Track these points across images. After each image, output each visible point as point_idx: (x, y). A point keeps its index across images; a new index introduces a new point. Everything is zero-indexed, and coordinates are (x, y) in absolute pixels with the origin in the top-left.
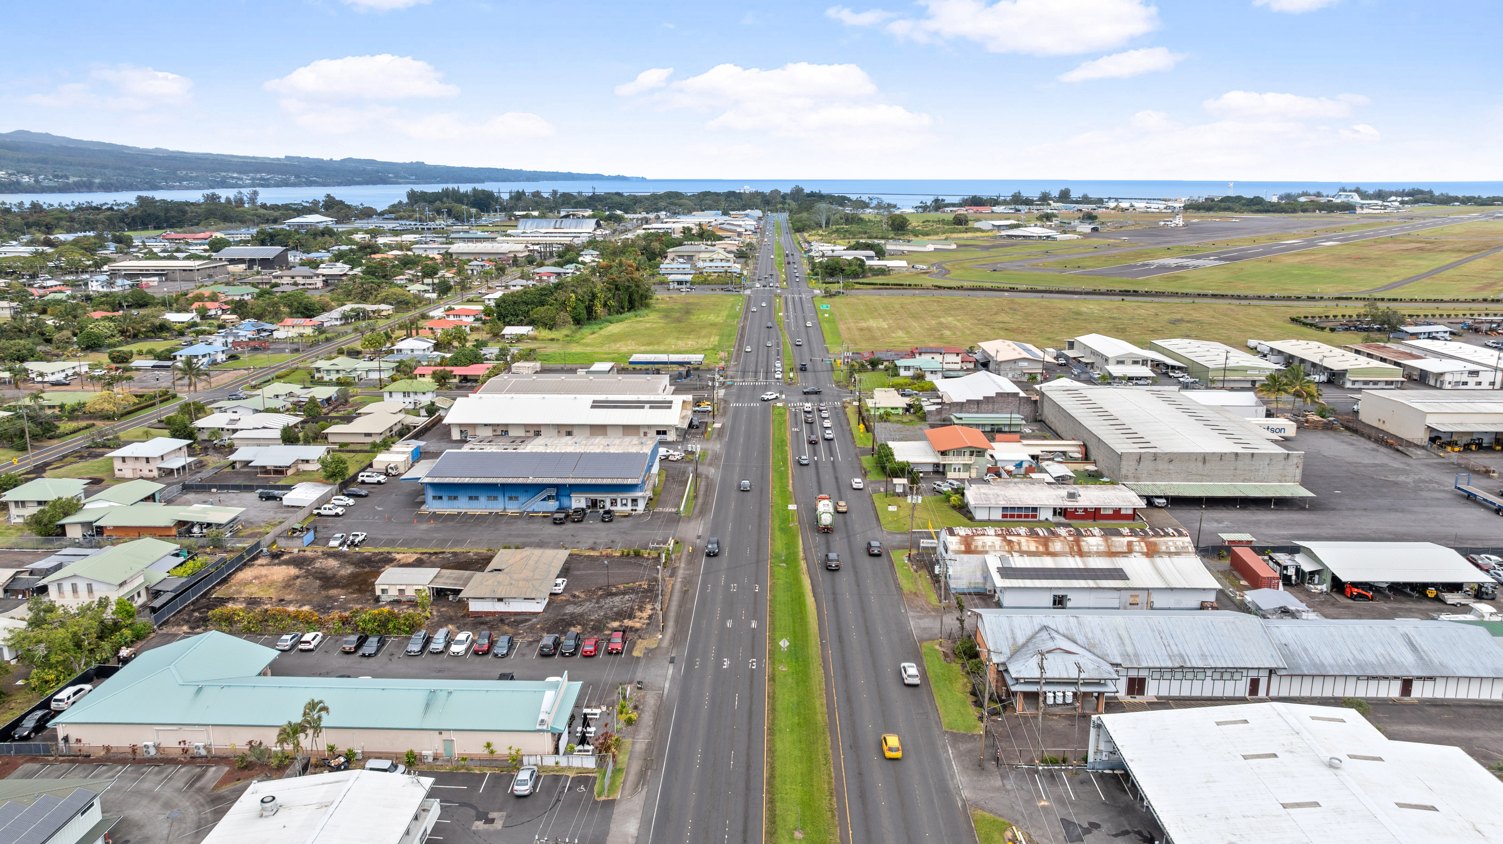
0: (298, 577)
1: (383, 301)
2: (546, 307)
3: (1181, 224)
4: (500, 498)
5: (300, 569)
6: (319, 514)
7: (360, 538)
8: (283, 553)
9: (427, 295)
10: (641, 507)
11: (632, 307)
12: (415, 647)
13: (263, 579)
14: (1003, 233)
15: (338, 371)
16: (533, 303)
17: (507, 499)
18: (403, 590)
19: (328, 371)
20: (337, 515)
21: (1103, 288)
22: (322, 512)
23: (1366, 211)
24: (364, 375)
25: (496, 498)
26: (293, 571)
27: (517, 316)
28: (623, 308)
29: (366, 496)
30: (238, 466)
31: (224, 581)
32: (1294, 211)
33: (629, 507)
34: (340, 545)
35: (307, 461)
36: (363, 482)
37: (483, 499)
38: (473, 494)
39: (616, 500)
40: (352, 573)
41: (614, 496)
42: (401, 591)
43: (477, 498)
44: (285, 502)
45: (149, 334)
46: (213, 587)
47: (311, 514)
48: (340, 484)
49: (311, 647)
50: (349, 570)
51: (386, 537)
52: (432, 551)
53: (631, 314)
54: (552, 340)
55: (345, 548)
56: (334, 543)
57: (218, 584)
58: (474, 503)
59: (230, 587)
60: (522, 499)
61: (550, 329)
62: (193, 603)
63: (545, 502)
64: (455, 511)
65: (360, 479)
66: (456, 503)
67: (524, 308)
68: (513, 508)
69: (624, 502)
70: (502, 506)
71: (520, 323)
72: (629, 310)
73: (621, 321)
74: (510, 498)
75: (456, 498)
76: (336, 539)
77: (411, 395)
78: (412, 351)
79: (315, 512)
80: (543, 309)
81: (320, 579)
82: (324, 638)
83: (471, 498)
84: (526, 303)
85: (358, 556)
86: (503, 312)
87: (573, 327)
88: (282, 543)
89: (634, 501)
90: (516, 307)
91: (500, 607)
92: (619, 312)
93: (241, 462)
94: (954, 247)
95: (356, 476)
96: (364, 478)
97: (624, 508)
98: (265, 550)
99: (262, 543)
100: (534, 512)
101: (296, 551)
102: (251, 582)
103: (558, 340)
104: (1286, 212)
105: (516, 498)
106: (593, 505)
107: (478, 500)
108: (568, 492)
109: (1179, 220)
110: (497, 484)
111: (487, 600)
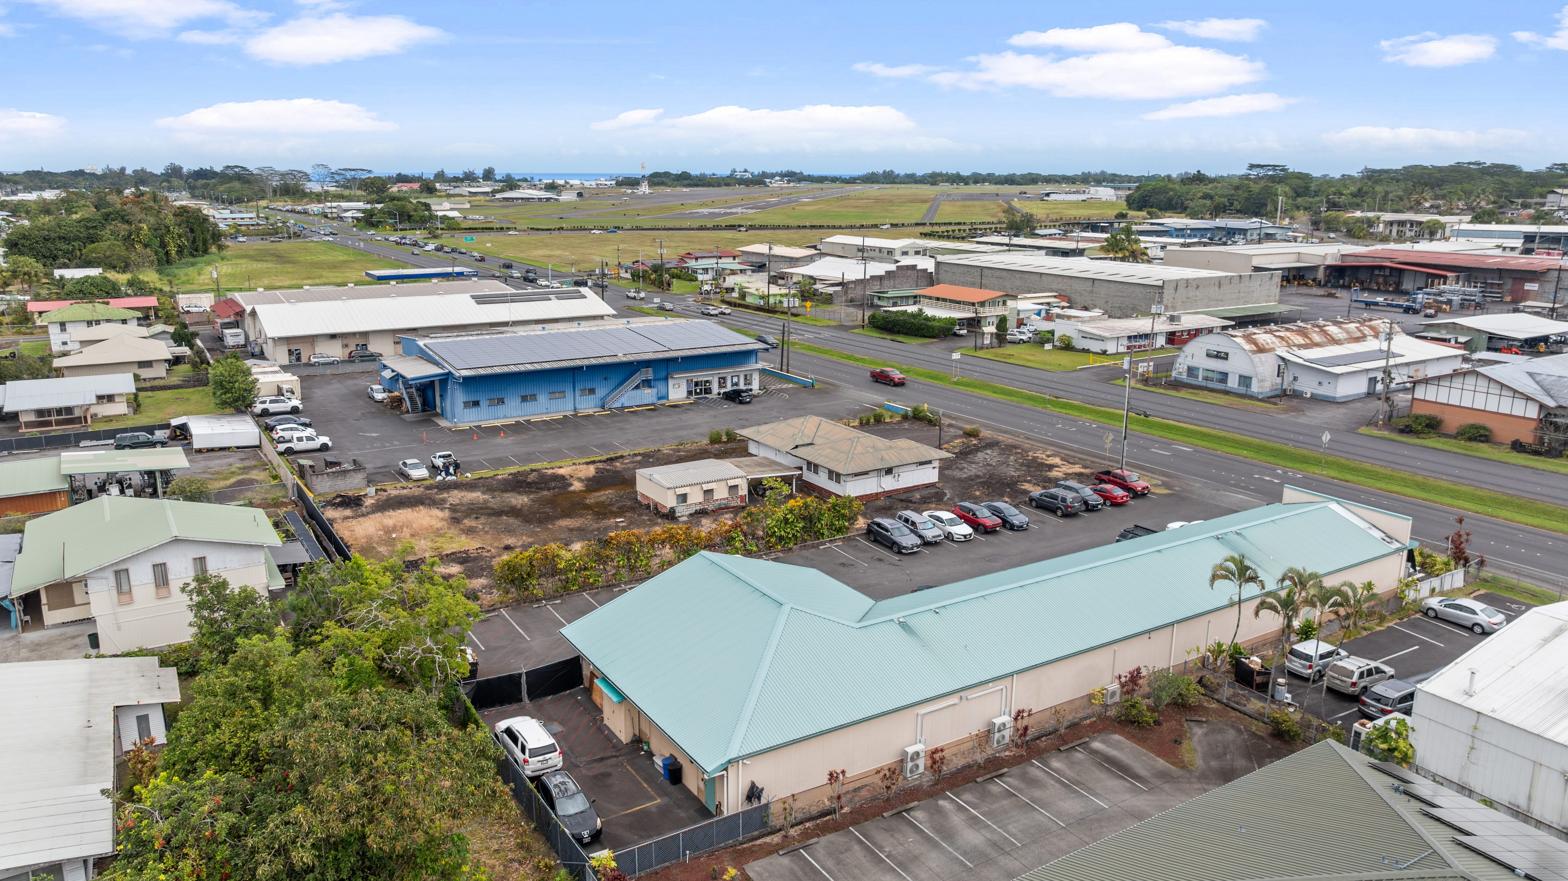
2: (103, 243)
3: (647, 191)
4: (569, 394)
10: (756, 386)
12: (909, 539)
13: (407, 530)
14: (498, 196)
17: (578, 393)
20: (324, 448)
21: (710, 225)
22: (297, 446)
25: (562, 394)
28: (197, 250)
29: (310, 425)
32: (719, 185)
33: (742, 387)
35: (110, 398)
37: (543, 398)
38: (529, 392)
39: (724, 379)
41: (723, 372)
42: (709, 492)
43: (534, 398)
56: (416, 473)
58: (530, 406)
59: (370, 549)
60: (601, 391)
61: (126, 273)
63: (638, 392)
65: (259, 407)
66: (501, 410)
68: (588, 406)
69: (735, 380)
70: (571, 406)
71: (78, 265)
74: (583, 392)
75: (501, 401)
76: (414, 466)
77: (103, 324)
80: (100, 245)
81: (501, 515)
83: (524, 399)
87: (161, 270)
88: (325, 486)
89: (748, 378)
91: (889, 484)
92: (193, 255)
94: (468, 206)
96: (267, 406)
100: (623, 407)
101: (371, 491)
102: (392, 538)
104: (713, 186)
105: (592, 391)
106: (696, 390)
107: (535, 400)
108: (664, 374)
109: (644, 189)
110: (582, 367)
111: (872, 474)
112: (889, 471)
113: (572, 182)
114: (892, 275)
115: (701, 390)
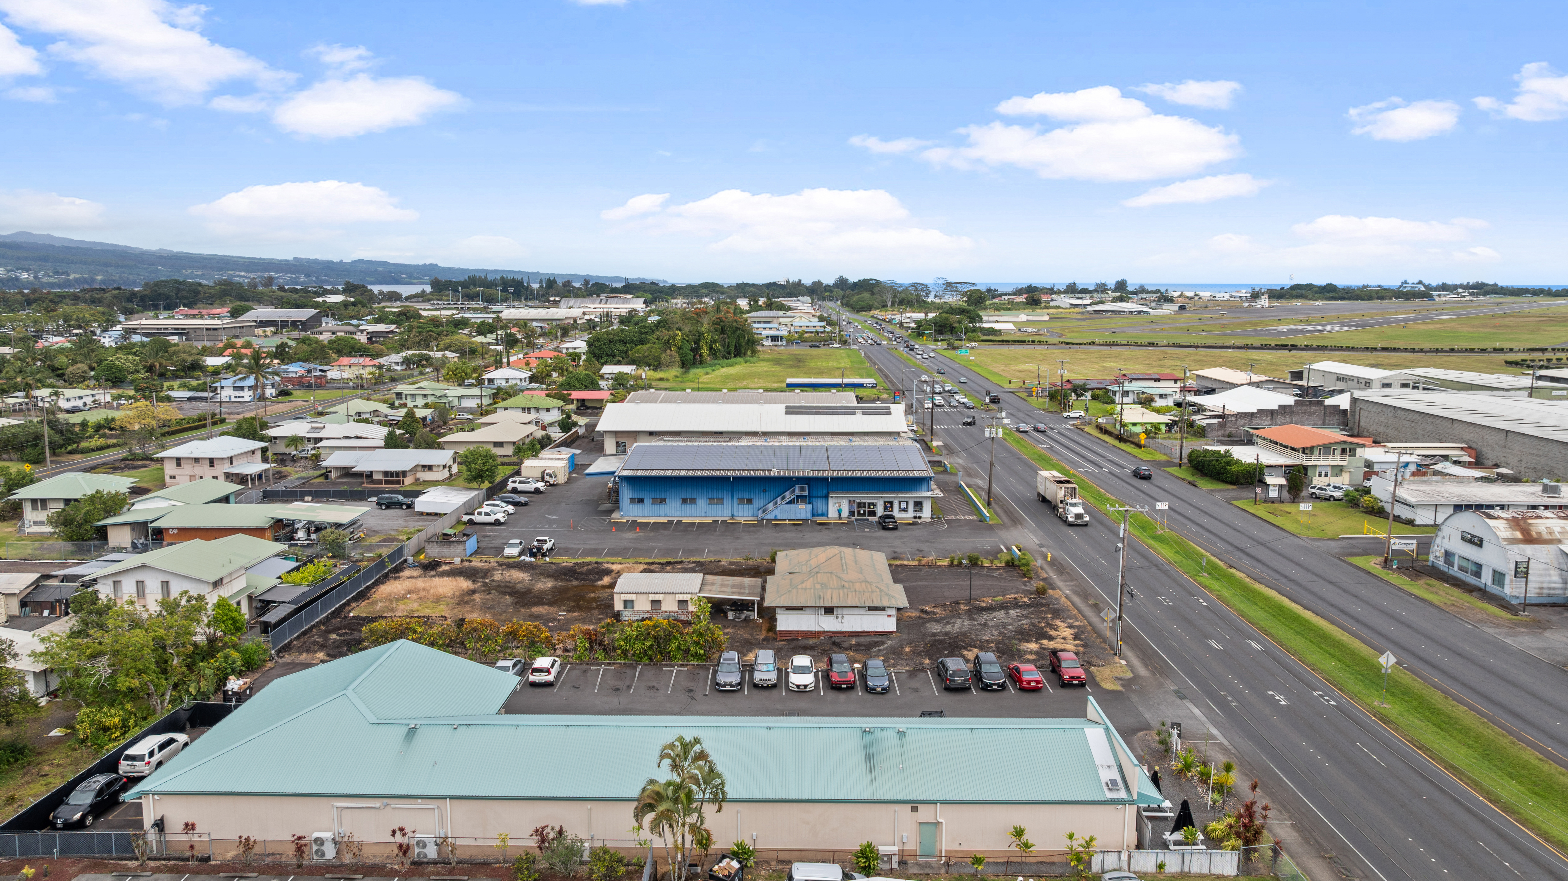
0: (474, 592)
1: (447, 348)
2: (648, 345)
3: (1267, 305)
4: (727, 502)
5: (474, 581)
6: (471, 522)
7: (547, 546)
8: (438, 564)
9: (492, 347)
10: (926, 513)
11: (738, 353)
12: (729, 676)
13: (422, 594)
14: (1090, 308)
15: (425, 396)
16: (632, 341)
17: (736, 501)
18: (659, 602)
19: (413, 396)
20: (497, 523)
21: (1257, 343)
22: (477, 518)
23: (1443, 299)
24: (456, 402)
25: (720, 501)
26: (465, 584)
27: (614, 356)
28: (729, 353)
29: (525, 504)
30: (333, 475)
31: (362, 596)
33: (910, 514)
34: (520, 555)
35: (430, 468)
36: (515, 491)
37: (702, 502)
38: (688, 495)
39: (891, 503)
40: (554, 587)
41: (889, 496)
42: (656, 603)
43: (693, 501)
44: (418, 508)
45: (178, 373)
46: (348, 603)
47: (459, 522)
48: (488, 489)
49: (551, 678)
50: (550, 584)
51: (582, 547)
52: (663, 561)
53: (738, 359)
54: (661, 379)
55: (527, 559)
56: (508, 552)
57: (355, 599)
58: (689, 508)
59: (375, 603)
60: (758, 502)
61: (655, 370)
62: (324, 622)
63: (792, 506)
64: (664, 520)
65: (510, 486)
66: (663, 508)
67: (621, 347)
68: (744, 515)
69: (903, 505)
70: (728, 513)
71: (619, 363)
72: (735, 356)
73: (730, 366)
74: (741, 501)
75: (663, 501)
76: (512, 546)
77: (532, 411)
78: (507, 380)
79: (466, 518)
80: (645, 347)
81: (510, 594)
82: (563, 666)
83: (684, 501)
84: (624, 342)
85: (554, 567)
86: (597, 351)
87: (680, 370)
88: (434, 552)
89: (918, 505)
90: (612, 346)
91: (829, 624)
92: (725, 357)
93: (337, 468)
94: (1046, 318)
95: (504, 482)
96: (516, 485)
97: (903, 515)
98: (410, 559)
99: (406, 551)
100: (776, 519)
101: (457, 560)
102: (404, 598)
103: (667, 380)
104: (1363, 299)
105: (750, 501)
106: (859, 511)
107: (695, 503)
108: (824, 492)
109: (1264, 302)
110: (729, 478)
111: (808, 611)
112: (829, 610)
113: (1201, 294)
114: (1287, 410)
115: (865, 511)
